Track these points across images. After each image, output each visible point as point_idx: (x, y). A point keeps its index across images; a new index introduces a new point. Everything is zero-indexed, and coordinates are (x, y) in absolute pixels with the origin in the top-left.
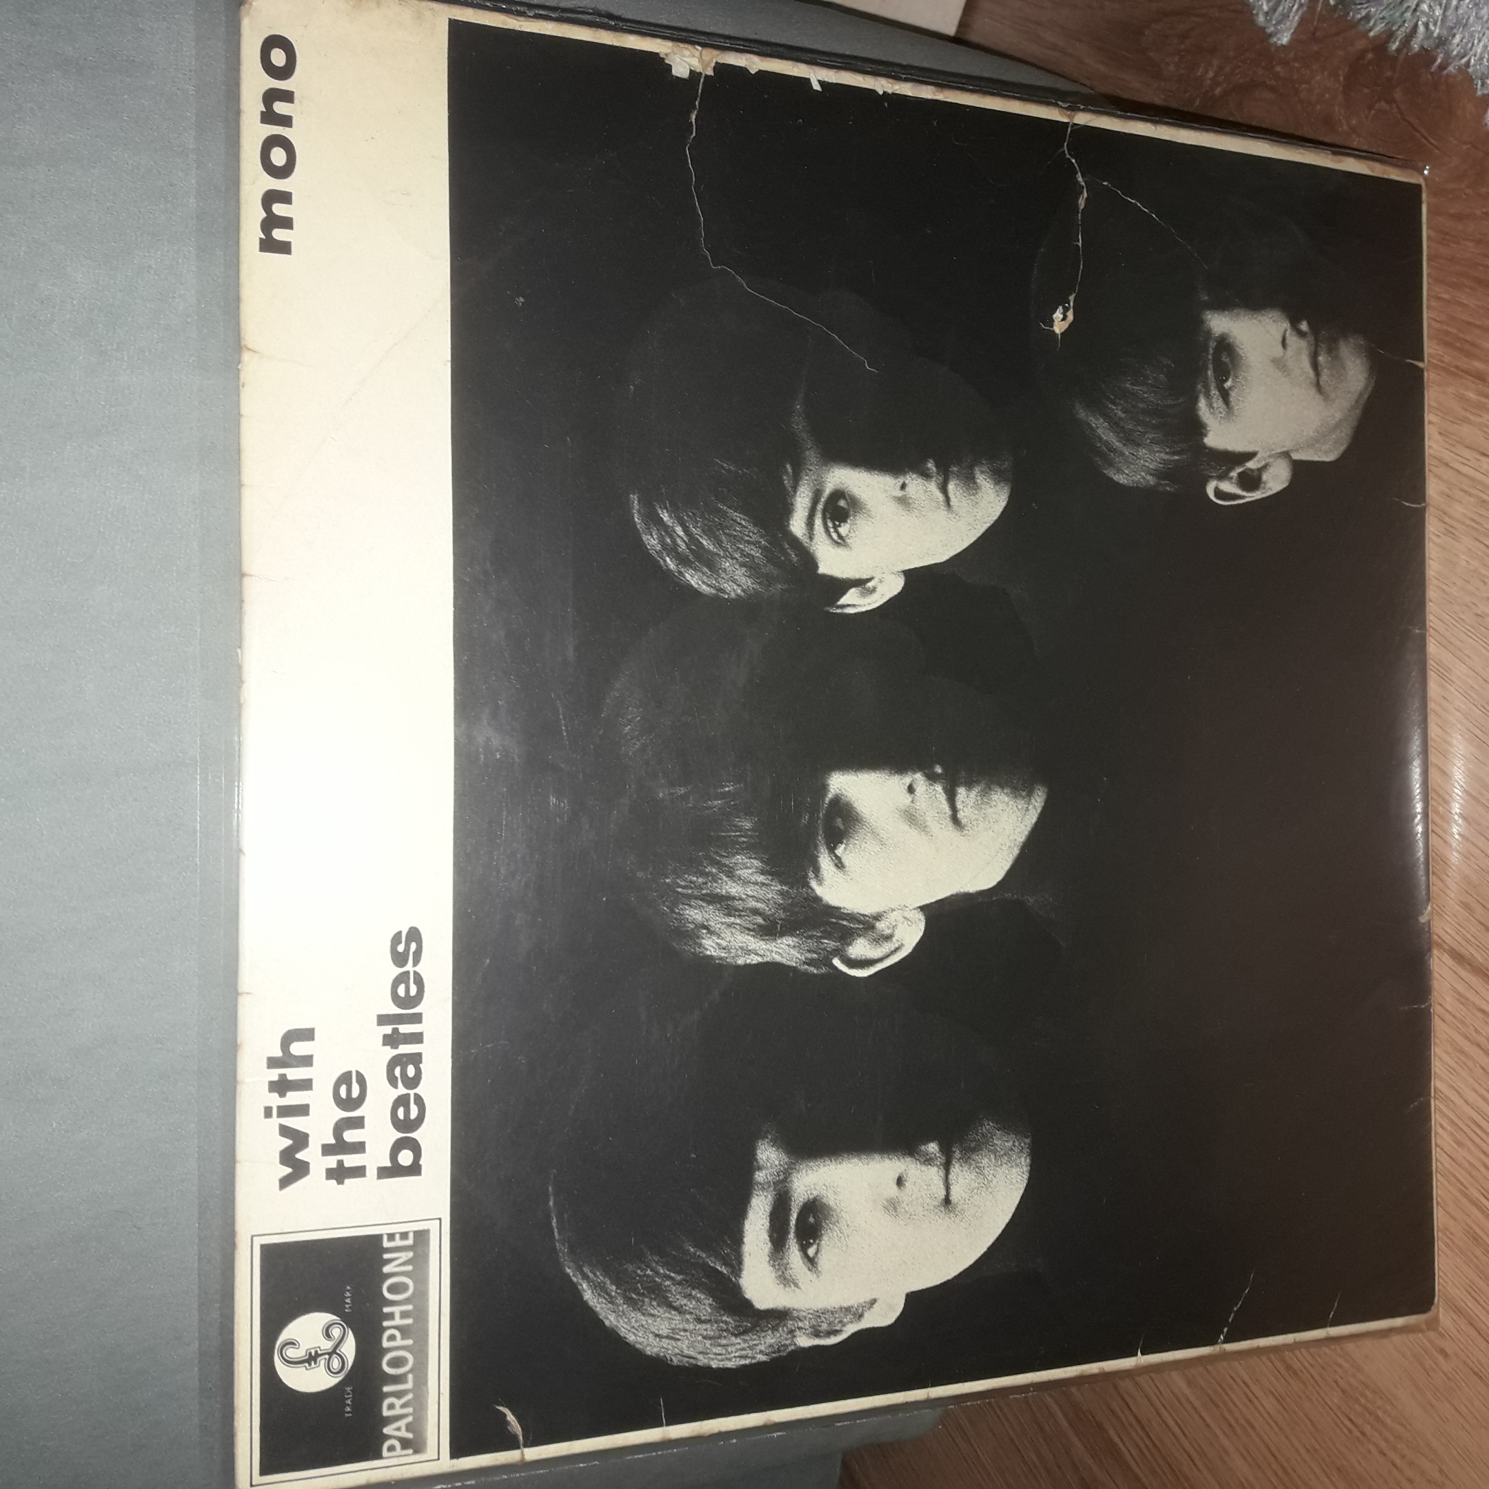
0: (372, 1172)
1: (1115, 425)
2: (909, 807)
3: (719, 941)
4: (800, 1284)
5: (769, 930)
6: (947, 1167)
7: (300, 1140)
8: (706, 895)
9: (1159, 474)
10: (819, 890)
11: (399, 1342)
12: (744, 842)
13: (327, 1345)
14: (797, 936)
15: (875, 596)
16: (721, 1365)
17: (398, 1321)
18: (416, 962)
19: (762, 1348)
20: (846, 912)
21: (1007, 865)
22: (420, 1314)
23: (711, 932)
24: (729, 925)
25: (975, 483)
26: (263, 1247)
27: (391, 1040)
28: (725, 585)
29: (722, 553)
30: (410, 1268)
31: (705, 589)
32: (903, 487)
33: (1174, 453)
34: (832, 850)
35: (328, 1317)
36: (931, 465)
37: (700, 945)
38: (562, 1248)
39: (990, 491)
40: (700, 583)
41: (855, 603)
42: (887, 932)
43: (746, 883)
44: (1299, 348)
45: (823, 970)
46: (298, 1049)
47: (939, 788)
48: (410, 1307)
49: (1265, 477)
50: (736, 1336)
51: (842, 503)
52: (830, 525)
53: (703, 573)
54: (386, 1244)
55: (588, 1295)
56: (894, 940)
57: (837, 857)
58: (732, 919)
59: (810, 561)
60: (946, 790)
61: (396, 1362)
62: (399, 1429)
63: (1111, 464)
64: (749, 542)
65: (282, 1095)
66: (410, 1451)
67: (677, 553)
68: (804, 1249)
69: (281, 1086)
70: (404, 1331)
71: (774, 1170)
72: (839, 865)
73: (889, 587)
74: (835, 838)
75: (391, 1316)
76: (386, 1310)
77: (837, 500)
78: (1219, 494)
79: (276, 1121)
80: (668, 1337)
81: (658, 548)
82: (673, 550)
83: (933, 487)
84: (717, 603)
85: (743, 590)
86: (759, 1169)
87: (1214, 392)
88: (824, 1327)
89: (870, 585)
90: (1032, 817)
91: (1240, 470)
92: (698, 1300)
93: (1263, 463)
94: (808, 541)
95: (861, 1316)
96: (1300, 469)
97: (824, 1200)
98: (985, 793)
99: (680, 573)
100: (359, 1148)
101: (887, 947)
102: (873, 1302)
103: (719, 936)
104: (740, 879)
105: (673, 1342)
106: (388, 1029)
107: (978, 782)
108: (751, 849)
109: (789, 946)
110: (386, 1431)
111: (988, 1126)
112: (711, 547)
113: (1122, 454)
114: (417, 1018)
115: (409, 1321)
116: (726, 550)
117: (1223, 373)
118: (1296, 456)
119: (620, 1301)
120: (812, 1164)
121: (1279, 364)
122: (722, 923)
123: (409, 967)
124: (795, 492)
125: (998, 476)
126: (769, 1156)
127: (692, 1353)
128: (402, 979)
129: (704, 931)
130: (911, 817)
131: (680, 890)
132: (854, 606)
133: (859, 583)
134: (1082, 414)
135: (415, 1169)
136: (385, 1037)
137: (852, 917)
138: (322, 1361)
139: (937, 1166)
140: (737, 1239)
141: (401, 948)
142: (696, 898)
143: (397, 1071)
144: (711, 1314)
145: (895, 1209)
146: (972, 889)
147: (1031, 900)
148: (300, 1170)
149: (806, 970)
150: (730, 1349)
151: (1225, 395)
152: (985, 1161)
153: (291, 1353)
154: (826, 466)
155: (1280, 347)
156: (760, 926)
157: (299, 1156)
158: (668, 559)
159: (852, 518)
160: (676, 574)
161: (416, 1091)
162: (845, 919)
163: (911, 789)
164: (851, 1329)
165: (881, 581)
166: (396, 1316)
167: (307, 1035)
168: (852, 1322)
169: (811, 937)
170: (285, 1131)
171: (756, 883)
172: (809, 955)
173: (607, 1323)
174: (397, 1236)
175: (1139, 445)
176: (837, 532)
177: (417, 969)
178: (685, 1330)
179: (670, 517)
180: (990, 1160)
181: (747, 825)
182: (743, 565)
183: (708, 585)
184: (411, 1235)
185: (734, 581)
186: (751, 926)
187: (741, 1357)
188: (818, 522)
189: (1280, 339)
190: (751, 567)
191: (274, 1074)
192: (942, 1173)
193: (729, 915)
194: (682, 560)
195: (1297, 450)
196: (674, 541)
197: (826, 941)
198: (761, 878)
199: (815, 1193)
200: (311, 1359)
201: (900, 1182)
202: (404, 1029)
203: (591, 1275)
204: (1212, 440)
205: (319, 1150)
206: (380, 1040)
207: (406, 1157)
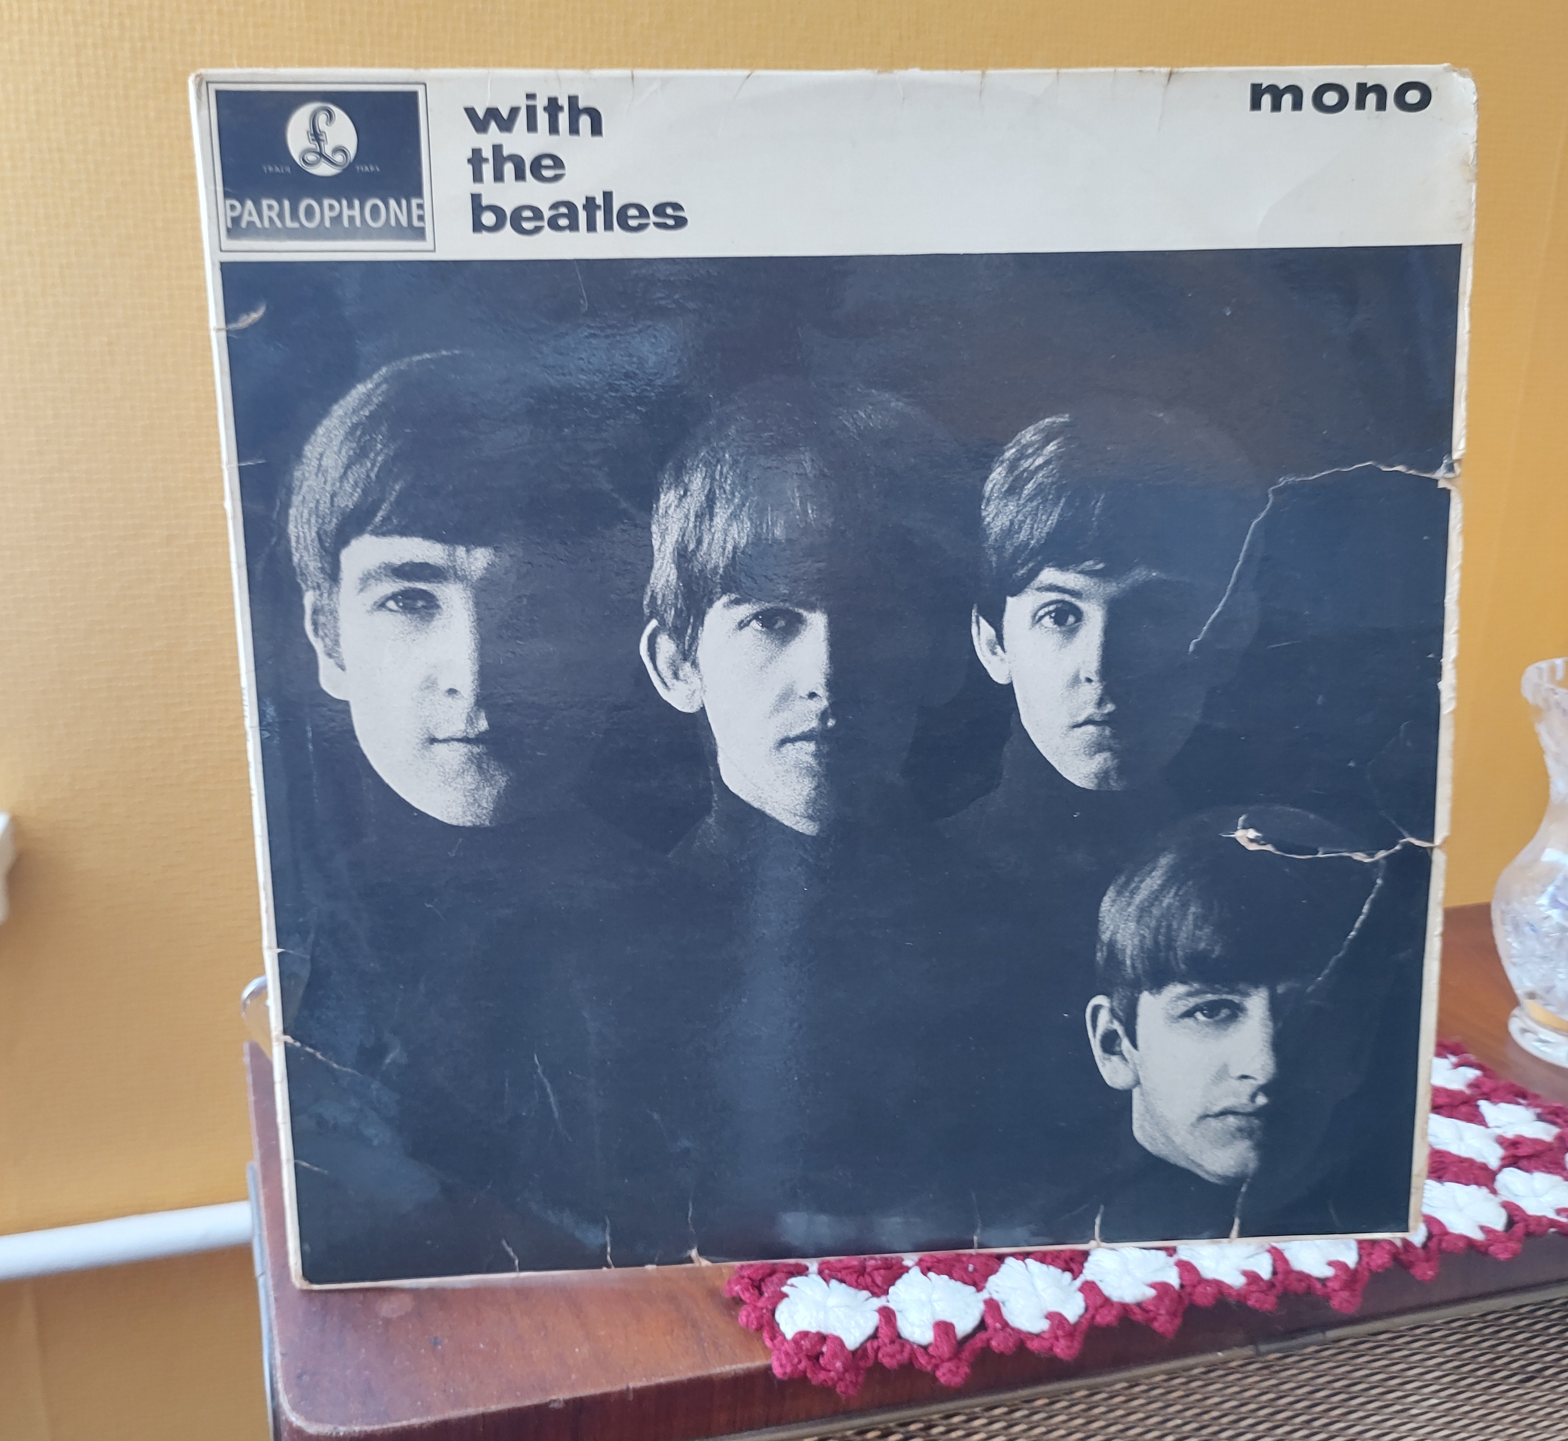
0: (477, 188)
1: (1156, 897)
2: (796, 694)
3: (673, 507)
4: (362, 594)
5: (683, 556)
6: (465, 740)
7: (506, 125)
10: (719, 604)
12: (762, 529)
14: (677, 584)
15: (988, 654)
17: (346, 212)
18: (657, 225)
19: (306, 558)
20: (699, 632)
22: (352, 233)
23: (681, 498)
24: (687, 517)
25: (1095, 753)
27: (590, 203)
28: (993, 506)
29: (1022, 502)
30: (393, 222)
32: (1089, 680)
34: (755, 617)
36: (1110, 707)
37: (669, 489)
38: (402, 365)
39: (1088, 769)
40: (994, 482)
42: (681, 674)
43: (726, 532)
45: (647, 611)
46: (585, 122)
47: (814, 724)
48: (358, 222)
49: (1115, 1058)
51: (1071, 619)
52: (1052, 608)
53: (1003, 485)
54: (414, 202)
55: (361, 389)
56: (675, 681)
57: (749, 622)
58: (692, 519)
59: (1017, 589)
63: (1119, 893)
64: (1032, 528)
65: (545, 109)
67: (1019, 459)
68: (394, 597)
69: (553, 107)
70: (337, 220)
72: (742, 625)
74: (766, 619)
76: (357, 203)
77: (1074, 615)
78: (1097, 1009)
79: (523, 103)
80: (320, 465)
81: (1023, 441)
82: (1021, 456)
83: (1090, 710)
84: (976, 498)
85: (989, 523)
86: (468, 551)
87: (1192, 1002)
88: (322, 619)
89: (998, 649)
91: (1120, 1031)
94: (1036, 586)
95: (330, 655)
96: (1124, 1097)
98: (809, 769)
99: (1002, 462)
100: (499, 177)
101: (667, 674)
102: (343, 668)
103: (677, 506)
104: (730, 525)
105: (315, 470)
106: (600, 201)
107: (820, 764)
108: (757, 540)
109: (669, 576)
111: (502, 781)
112: (1026, 492)
113: (1129, 904)
114: (608, 226)
116: (1025, 505)
117: (1211, 1010)
118: (1136, 1093)
119: (355, 419)
120: (471, 603)
121: (1222, 1074)
122: (689, 510)
123: (653, 218)
124: (1079, 572)
125: (1103, 776)
127: (305, 489)
128: (643, 212)
129: (682, 493)
130: (786, 696)
131: (719, 467)
132: (979, 634)
134: (1165, 861)
136: (593, 199)
137: (694, 638)
139: (465, 731)
140: (404, 531)
141: (669, 211)
142: (712, 484)
143: (563, 210)
144: (339, 506)
146: (721, 760)
147: (711, 821)
148: (480, 125)
149: (647, 593)
150: (306, 526)
151: (1189, 1014)
152: (469, 779)
154: (1105, 602)
156: (686, 547)
157: (493, 126)
158: (1014, 450)
159: (1058, 629)
160: (1001, 459)
161: (546, 228)
162: (693, 631)
163: (812, 695)
164: (318, 645)
165: (1002, 660)
167: (596, 129)
168: (325, 646)
169: (676, 597)
170: (514, 111)
171: (725, 541)
172: (660, 596)
173: (335, 407)
174: (421, 212)
175: (1138, 922)
177: (652, 226)
178: (325, 483)
179: (1051, 452)
182: (1012, 522)
183: (992, 490)
184: (420, 224)
185: (997, 515)
186: (686, 538)
187: (298, 537)
188: (1054, 596)
190: (1009, 532)
191: (564, 102)
192: (459, 735)
193: (697, 516)
194: (1013, 465)
195: (1142, 1094)
196: (1028, 457)
197: (673, 612)
198: (729, 547)
199: (444, 607)
201: (452, 692)
202: (600, 216)
203: (379, 392)
205: (497, 142)
206: (590, 194)
207: (488, 219)
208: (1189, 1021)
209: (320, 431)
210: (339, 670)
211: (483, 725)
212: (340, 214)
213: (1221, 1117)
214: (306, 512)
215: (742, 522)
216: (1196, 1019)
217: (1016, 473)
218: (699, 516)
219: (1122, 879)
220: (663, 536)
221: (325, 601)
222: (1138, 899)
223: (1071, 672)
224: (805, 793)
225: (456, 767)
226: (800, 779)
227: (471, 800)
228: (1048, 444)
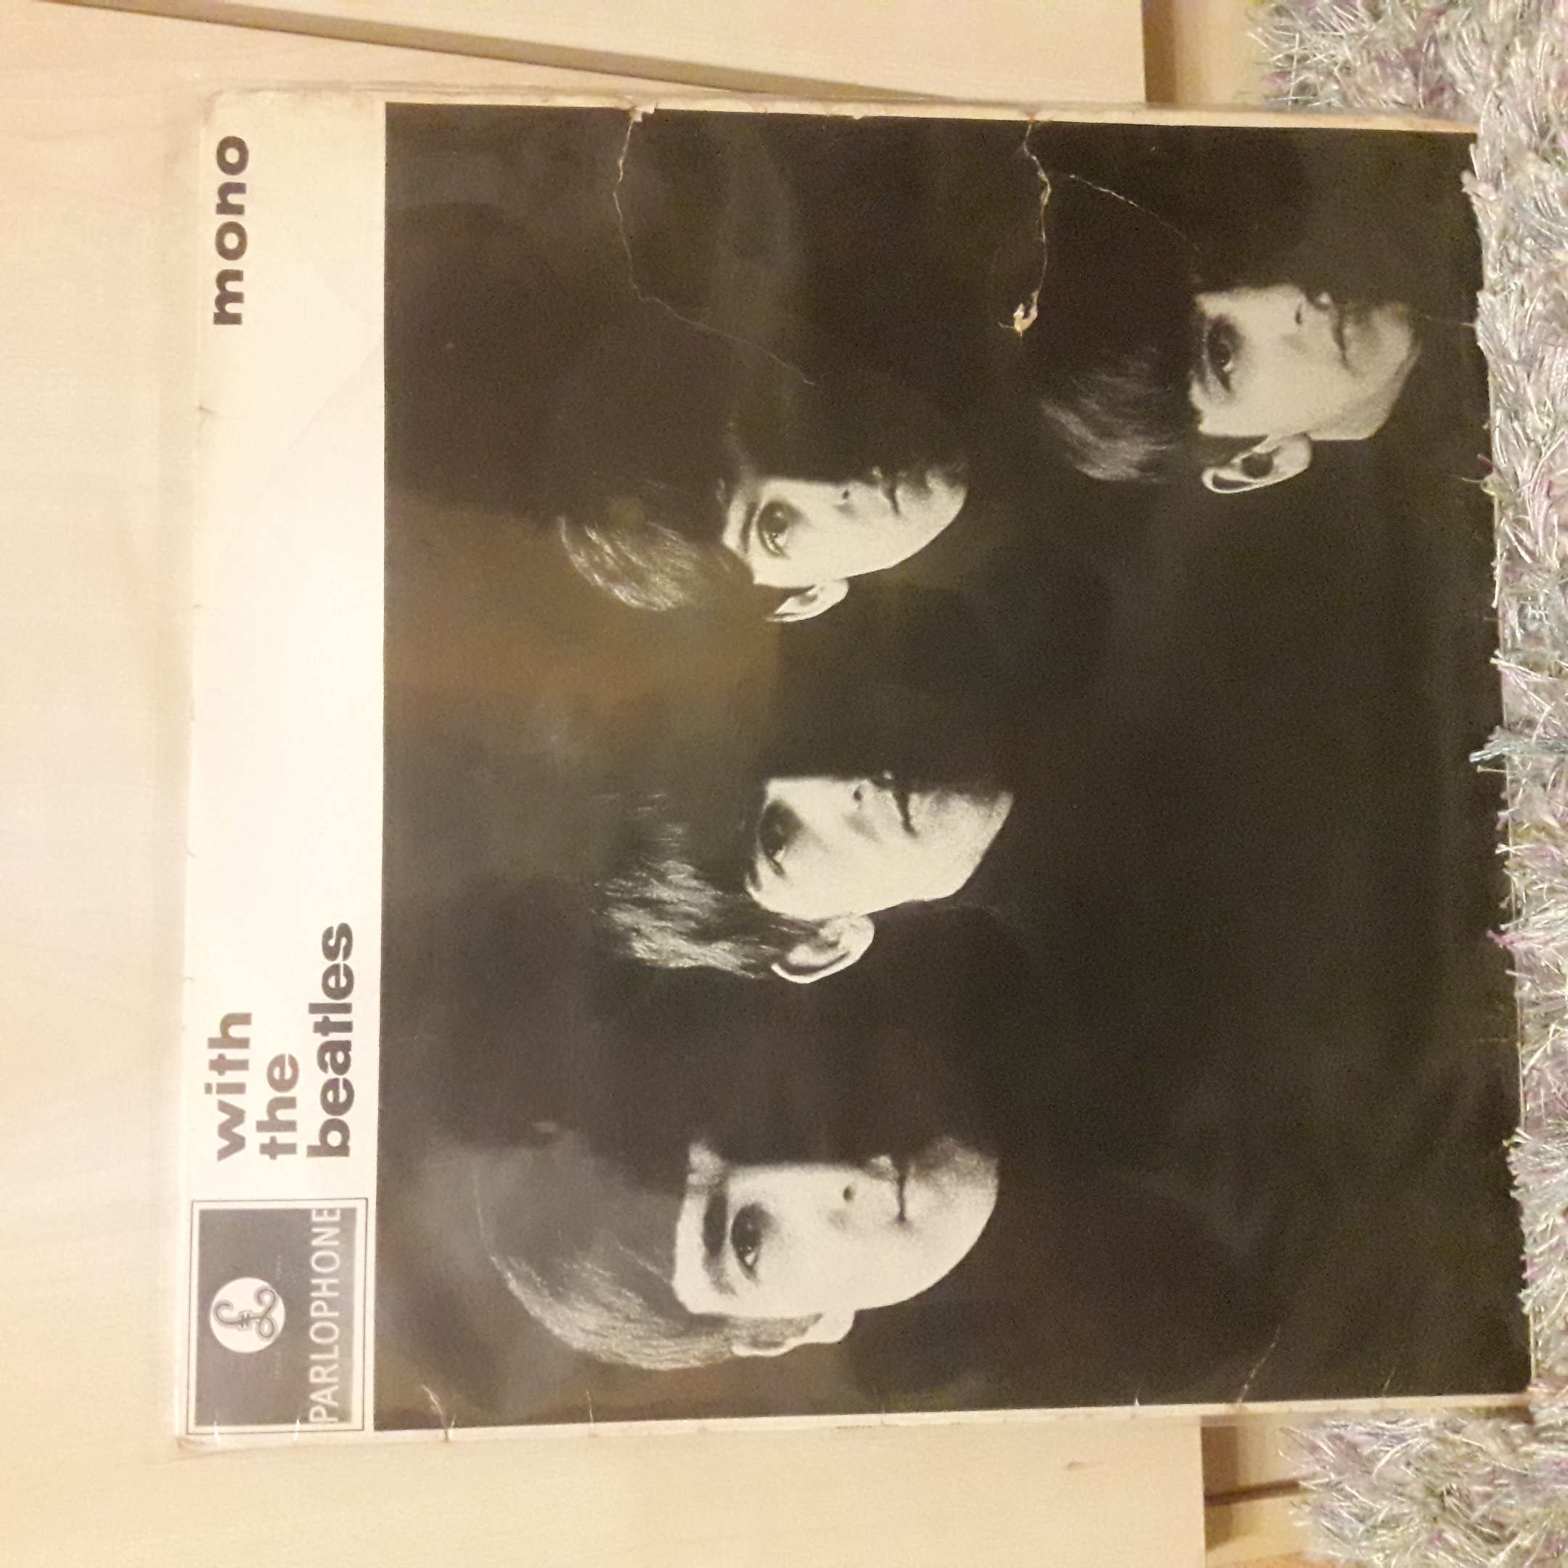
0: (302, 1150)
1: (1088, 420)
2: (856, 813)
5: (704, 934)
6: (901, 1182)
7: (237, 1116)
8: (635, 899)
9: (1142, 467)
10: (756, 896)
11: (326, 1313)
13: (259, 1310)
14: (733, 941)
15: (816, 604)
16: (652, 1366)
17: (325, 1293)
18: (346, 955)
19: (696, 1353)
21: (967, 872)
22: (346, 1288)
24: (661, 929)
26: (204, 1214)
27: (323, 1027)
29: (651, 568)
30: (336, 1243)
31: (634, 603)
32: (846, 495)
33: (1159, 443)
34: (770, 856)
35: (260, 1283)
36: (876, 472)
37: (630, 948)
40: (629, 597)
41: (793, 611)
42: (832, 939)
43: (678, 887)
44: (1319, 325)
45: (762, 975)
46: (235, 1031)
47: (889, 795)
50: (667, 1338)
51: (779, 514)
52: (767, 536)
53: (632, 588)
54: (315, 1218)
55: (513, 1285)
56: (840, 947)
57: (777, 864)
58: (663, 923)
60: (896, 796)
61: (323, 1333)
62: (325, 1397)
63: (1084, 459)
65: (221, 1073)
66: (335, 1419)
68: (741, 1256)
69: (220, 1065)
70: (331, 1303)
71: (708, 1175)
72: (779, 870)
73: (832, 595)
75: (318, 1288)
76: (314, 1281)
78: (1218, 482)
79: (215, 1098)
80: (596, 1334)
81: (586, 565)
82: (600, 568)
85: (674, 603)
86: (692, 1171)
89: (810, 593)
90: (996, 824)
92: (628, 1298)
93: (1274, 447)
95: (803, 1331)
96: (1319, 450)
97: (764, 1207)
100: (291, 1126)
101: (830, 955)
102: (818, 1317)
103: (649, 939)
105: (601, 1339)
106: (319, 1018)
107: (934, 788)
108: (687, 855)
109: (724, 950)
110: (314, 1396)
113: (1098, 448)
114: (347, 1009)
115: (335, 1294)
118: (1316, 437)
121: (1295, 343)
123: (339, 960)
124: (729, 506)
125: (952, 480)
126: (703, 1160)
127: (621, 1351)
128: (334, 970)
129: (634, 934)
130: (858, 824)
131: (609, 893)
133: (799, 592)
134: (1050, 410)
135: (343, 1150)
136: (317, 1024)
137: (792, 923)
138: (254, 1325)
139: (891, 1181)
141: (332, 943)
142: (626, 901)
143: (328, 1057)
144: (640, 1314)
145: (842, 1222)
148: (236, 1144)
149: (743, 975)
150: (661, 1351)
151: (1225, 380)
152: (945, 1179)
153: (225, 1313)
155: (1294, 323)
156: (693, 930)
157: (238, 1130)
158: (596, 576)
161: (347, 1076)
162: (786, 926)
163: (857, 796)
164: (792, 1343)
165: (822, 589)
166: (323, 1287)
167: (245, 1019)
168: (794, 1335)
170: (223, 1107)
171: (688, 888)
172: (746, 961)
173: (532, 1313)
174: (325, 1212)
176: (773, 542)
177: (348, 962)
178: (614, 1328)
180: (951, 1178)
181: (679, 830)
182: (673, 579)
184: (338, 1212)
185: (665, 595)
186: (683, 930)
187: (673, 1360)
188: (753, 534)
189: (1293, 315)
190: (682, 582)
191: (214, 1054)
192: (895, 1187)
195: (1318, 430)
196: (604, 562)
197: (764, 947)
198: (694, 883)
199: (753, 1199)
200: (244, 1321)
201: (848, 1194)
202: (335, 1018)
203: (517, 1266)
204: (1210, 426)
205: (254, 1126)
206: (311, 1027)
207: (334, 1138)
208: (1234, 380)
209: (557, 1331)
210: (821, 1321)
211: (884, 1161)
212: (325, 1299)
213: (1346, 342)
214: (647, 1351)
215: (667, 869)
216: (1231, 372)
217: (619, 573)
218: (661, 915)
219: (1069, 456)
220: (681, 956)
221: (744, 1333)
222: (1091, 439)
223: (835, 516)
224: (966, 805)
225: (932, 1193)
226: (950, 810)
227: (969, 1179)
228: (589, 538)
